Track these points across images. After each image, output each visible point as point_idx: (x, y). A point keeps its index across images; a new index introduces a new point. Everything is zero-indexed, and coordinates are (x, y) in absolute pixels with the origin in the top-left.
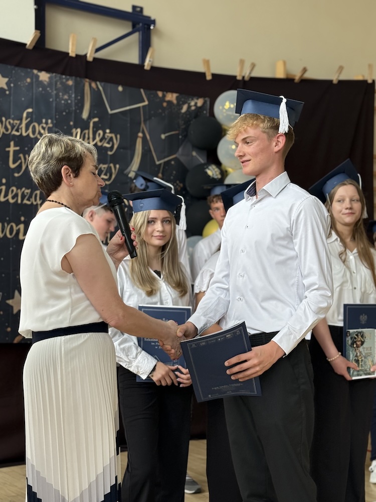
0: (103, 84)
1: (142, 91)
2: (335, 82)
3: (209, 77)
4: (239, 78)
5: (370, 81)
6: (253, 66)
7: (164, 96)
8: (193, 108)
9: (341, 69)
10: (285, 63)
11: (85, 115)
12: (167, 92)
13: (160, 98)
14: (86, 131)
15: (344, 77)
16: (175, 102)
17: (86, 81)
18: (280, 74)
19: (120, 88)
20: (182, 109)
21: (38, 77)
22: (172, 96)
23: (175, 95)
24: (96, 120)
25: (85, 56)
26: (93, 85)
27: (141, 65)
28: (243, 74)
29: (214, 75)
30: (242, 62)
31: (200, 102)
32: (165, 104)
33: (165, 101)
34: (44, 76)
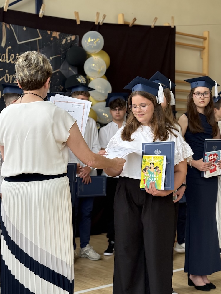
0: (14, 25)
1: (38, 30)
2: (153, 27)
3: (78, 23)
4: (97, 23)
5: (173, 27)
6: (105, 16)
7: (51, 34)
8: (69, 41)
9: (156, 19)
10: (123, 15)
11: (3, 45)
12: (53, 31)
13: (49, 35)
14: (4, 54)
15: (158, 24)
16: (58, 37)
17: (4, 24)
18: (120, 22)
19: (25, 29)
20: (62, 41)
22: (56, 34)
23: (58, 33)
24: (10, 47)
25: (3, 8)
26: (8, 26)
27: (37, 15)
28: (99, 21)
29: (81, 21)
30: (98, 14)
31: (73, 38)
32: (52, 39)
33: (52, 37)
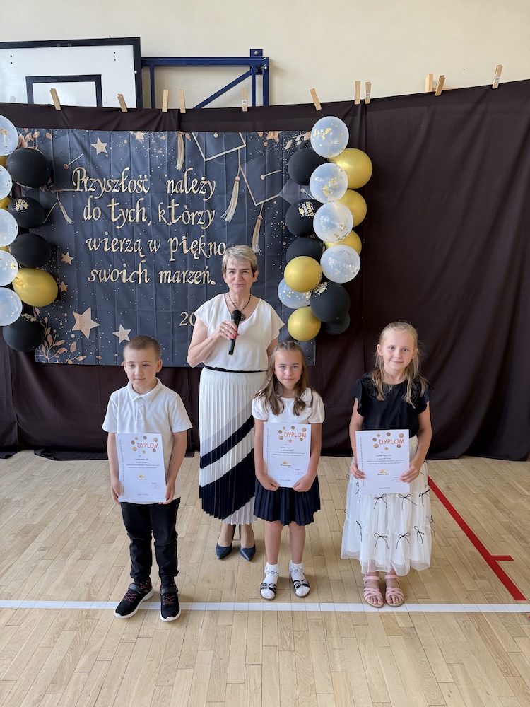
0: (197, 133)
1: (241, 134)
3: (318, 108)
4: (357, 102)
6: (368, 85)
7: (265, 136)
8: (298, 143)
9: (499, 69)
10: (431, 76)
11: (179, 166)
12: (268, 131)
13: (260, 138)
14: (181, 181)
16: (277, 140)
17: (181, 134)
19: (216, 135)
20: (285, 146)
21: (134, 137)
22: (274, 134)
23: (277, 133)
24: (191, 169)
25: (178, 109)
26: (187, 136)
27: (240, 108)
28: (362, 98)
29: (322, 104)
30: (358, 84)
31: (307, 136)
32: (265, 144)
33: (266, 141)
34: (139, 135)
